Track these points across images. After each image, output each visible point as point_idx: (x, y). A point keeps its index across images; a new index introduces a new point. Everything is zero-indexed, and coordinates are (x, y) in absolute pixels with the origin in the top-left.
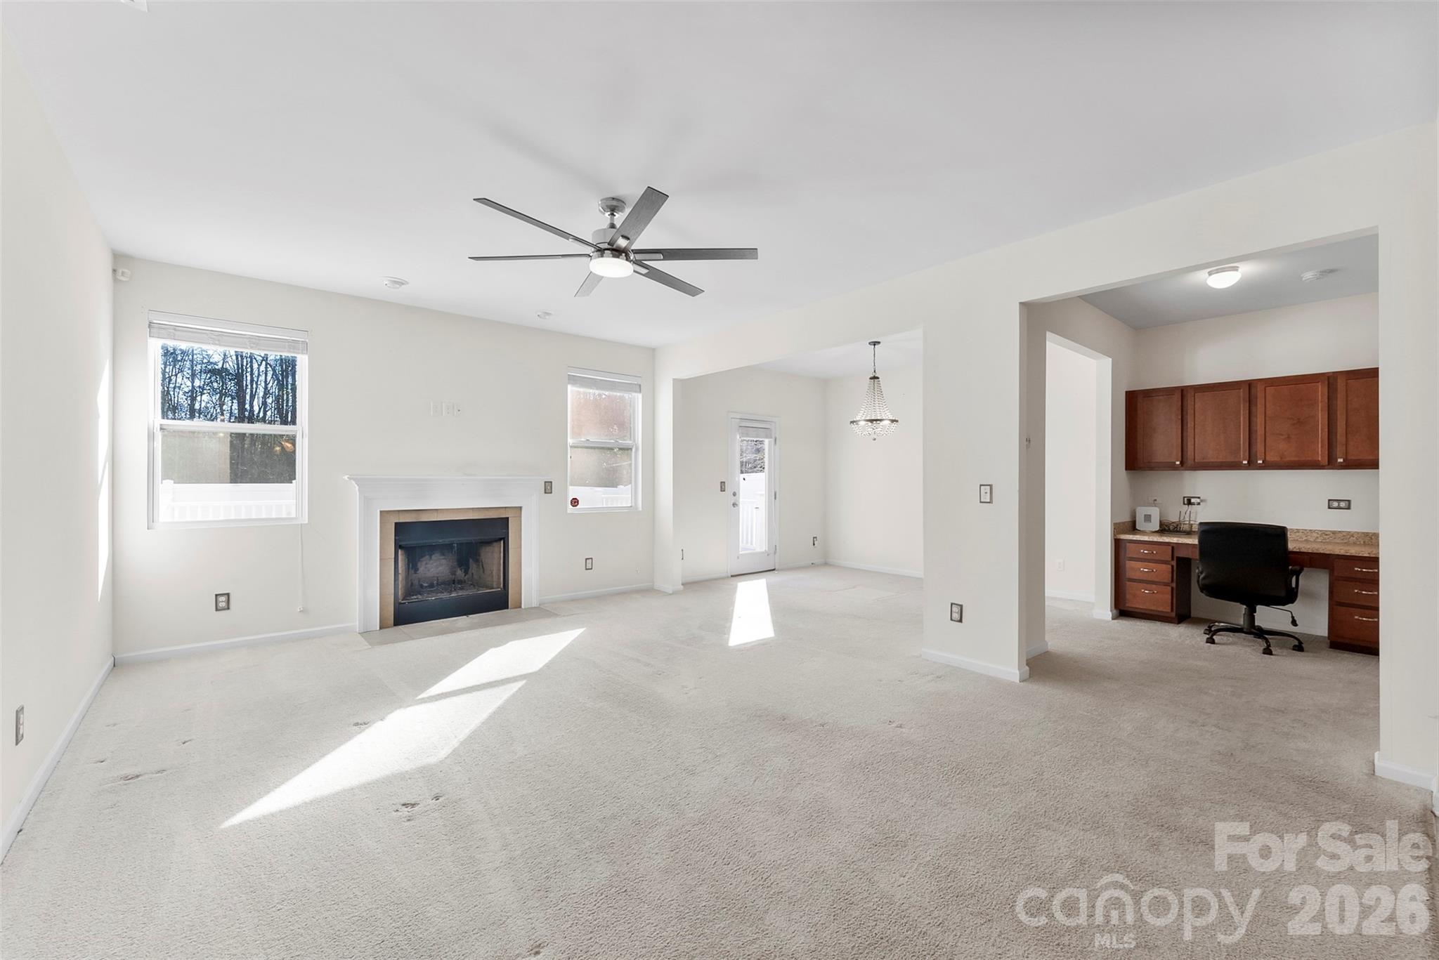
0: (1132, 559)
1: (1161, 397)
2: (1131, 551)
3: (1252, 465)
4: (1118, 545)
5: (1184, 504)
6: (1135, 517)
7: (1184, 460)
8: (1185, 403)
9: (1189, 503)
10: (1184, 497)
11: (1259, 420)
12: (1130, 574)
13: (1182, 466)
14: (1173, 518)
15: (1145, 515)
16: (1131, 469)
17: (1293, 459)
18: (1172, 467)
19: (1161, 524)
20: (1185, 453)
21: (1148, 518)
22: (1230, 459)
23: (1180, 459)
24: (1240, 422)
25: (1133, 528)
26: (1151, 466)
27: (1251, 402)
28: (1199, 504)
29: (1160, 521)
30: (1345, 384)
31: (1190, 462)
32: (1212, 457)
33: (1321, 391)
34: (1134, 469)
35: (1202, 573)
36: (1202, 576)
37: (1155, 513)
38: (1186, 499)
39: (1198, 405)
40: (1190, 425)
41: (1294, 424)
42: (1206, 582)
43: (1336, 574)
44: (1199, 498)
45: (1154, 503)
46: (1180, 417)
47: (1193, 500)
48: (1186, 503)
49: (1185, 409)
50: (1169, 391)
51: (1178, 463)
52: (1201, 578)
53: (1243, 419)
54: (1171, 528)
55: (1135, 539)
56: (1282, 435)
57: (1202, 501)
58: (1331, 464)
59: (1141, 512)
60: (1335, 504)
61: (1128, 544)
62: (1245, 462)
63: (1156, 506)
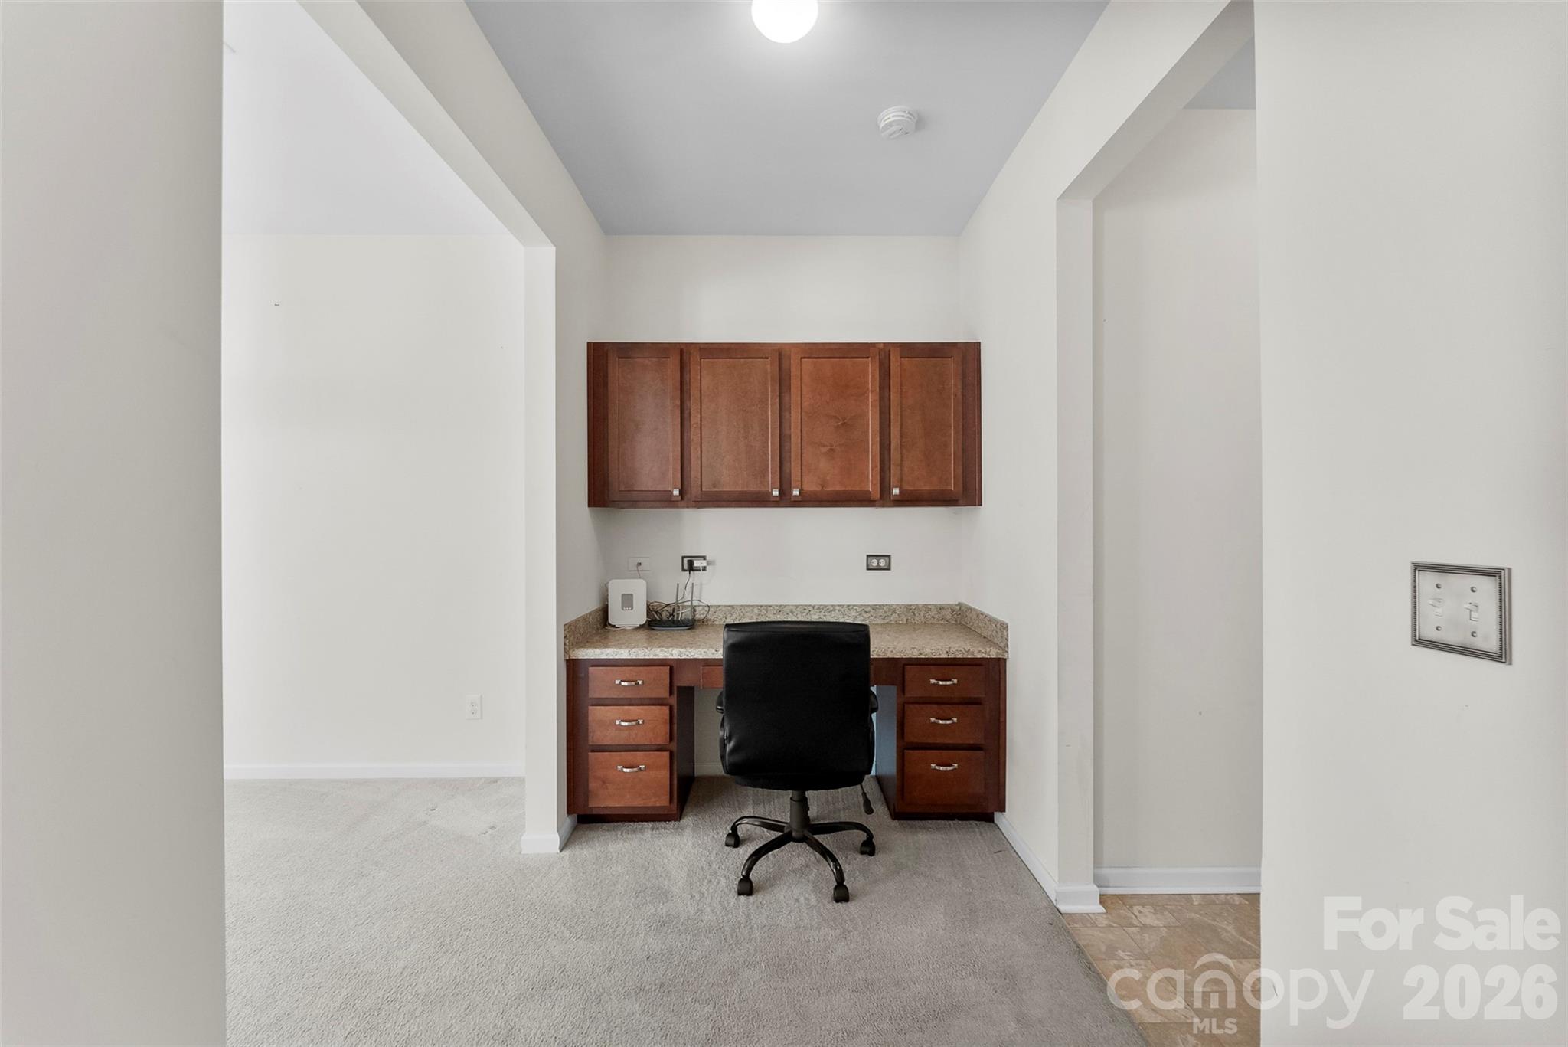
0: (601, 703)
1: (647, 361)
2: (598, 684)
3: (785, 500)
4: (574, 673)
5: (683, 570)
6: (607, 600)
7: (685, 487)
8: (686, 376)
9: (691, 568)
10: (683, 557)
11: (795, 416)
12: (598, 735)
13: (682, 499)
14: (667, 597)
15: (623, 595)
16: (595, 506)
17: (838, 488)
18: (665, 501)
19: (650, 610)
20: (685, 473)
21: (628, 601)
22: (753, 487)
23: (679, 486)
24: (767, 417)
25: (601, 624)
26: (635, 500)
27: (783, 382)
28: (704, 569)
29: (648, 606)
30: (899, 364)
31: (694, 491)
32: (729, 484)
33: (871, 369)
34: (604, 506)
35: (729, 738)
36: (730, 746)
37: (639, 590)
38: (686, 560)
39: (706, 378)
40: (695, 419)
41: (837, 427)
42: (737, 758)
43: (907, 695)
44: (704, 558)
45: (638, 570)
46: (679, 403)
47: (697, 563)
48: (686, 567)
49: (686, 388)
50: (661, 350)
51: (676, 492)
52: (728, 750)
53: (771, 415)
54: (664, 615)
55: (604, 657)
56: (824, 446)
57: (709, 563)
58: (884, 499)
59: (617, 590)
60: (874, 563)
61: (591, 669)
62: (776, 493)
63: (640, 578)
